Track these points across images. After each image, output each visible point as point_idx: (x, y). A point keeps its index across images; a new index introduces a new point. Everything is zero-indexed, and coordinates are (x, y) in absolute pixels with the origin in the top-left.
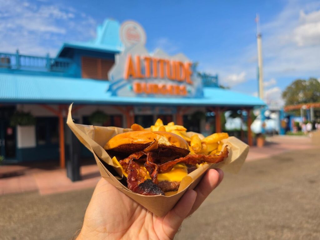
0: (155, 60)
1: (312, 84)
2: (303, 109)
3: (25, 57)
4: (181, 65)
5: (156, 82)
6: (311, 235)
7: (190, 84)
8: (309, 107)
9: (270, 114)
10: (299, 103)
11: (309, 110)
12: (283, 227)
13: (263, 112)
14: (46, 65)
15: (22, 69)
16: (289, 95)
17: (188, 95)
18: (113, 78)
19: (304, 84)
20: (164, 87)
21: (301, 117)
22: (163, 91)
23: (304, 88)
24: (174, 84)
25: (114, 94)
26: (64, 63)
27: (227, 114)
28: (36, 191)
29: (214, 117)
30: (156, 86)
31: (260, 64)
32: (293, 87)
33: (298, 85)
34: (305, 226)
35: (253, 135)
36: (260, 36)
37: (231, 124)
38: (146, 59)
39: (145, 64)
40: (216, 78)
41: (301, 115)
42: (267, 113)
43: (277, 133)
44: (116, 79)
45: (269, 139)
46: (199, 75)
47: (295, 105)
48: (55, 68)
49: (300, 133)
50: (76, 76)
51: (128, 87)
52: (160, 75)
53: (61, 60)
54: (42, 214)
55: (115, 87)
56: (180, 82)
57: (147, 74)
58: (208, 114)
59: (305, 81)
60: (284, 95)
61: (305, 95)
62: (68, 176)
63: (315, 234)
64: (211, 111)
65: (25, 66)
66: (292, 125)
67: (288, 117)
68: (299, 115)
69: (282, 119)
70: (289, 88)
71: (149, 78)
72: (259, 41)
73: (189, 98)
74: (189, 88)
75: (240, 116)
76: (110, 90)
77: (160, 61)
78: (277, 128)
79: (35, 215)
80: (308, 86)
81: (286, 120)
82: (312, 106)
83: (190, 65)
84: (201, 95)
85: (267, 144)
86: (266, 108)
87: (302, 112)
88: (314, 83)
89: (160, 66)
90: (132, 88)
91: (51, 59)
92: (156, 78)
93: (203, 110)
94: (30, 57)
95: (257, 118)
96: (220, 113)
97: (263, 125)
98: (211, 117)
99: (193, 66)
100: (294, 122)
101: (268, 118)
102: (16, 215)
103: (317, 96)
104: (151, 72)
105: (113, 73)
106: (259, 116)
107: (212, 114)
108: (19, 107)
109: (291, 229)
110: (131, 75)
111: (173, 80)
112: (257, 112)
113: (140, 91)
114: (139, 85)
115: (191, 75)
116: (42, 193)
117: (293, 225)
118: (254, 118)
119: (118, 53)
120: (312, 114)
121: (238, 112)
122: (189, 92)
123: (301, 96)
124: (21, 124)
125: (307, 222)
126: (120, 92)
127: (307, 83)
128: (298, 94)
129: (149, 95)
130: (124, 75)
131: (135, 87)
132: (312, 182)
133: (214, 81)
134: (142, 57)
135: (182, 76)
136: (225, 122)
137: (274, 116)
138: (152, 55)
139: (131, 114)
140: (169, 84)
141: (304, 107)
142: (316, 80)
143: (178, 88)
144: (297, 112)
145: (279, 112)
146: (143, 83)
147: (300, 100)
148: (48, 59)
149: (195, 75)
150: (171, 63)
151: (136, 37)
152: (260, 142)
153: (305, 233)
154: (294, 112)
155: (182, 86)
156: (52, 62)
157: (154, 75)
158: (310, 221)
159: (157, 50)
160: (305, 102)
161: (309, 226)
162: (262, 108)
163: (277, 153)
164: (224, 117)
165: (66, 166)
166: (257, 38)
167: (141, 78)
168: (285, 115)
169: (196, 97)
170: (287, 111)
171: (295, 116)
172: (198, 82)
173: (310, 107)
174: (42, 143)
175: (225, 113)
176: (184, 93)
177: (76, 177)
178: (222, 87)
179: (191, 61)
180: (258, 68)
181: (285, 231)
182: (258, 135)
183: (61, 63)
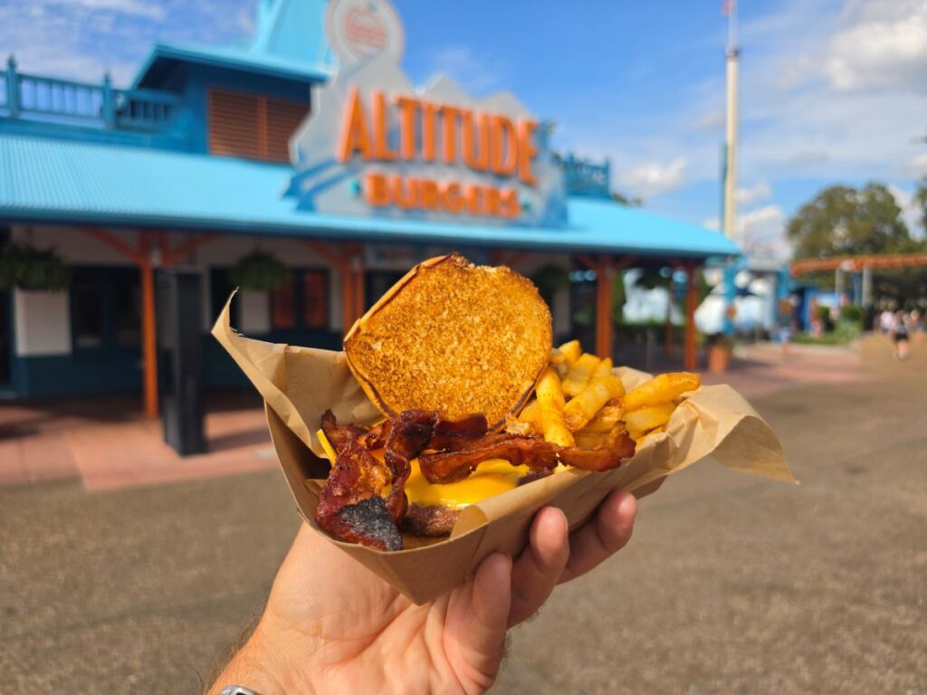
0: (430, 107)
1: (872, 199)
2: (842, 271)
3: (35, 80)
4: (506, 125)
5: (430, 174)
6: (842, 610)
7: (530, 183)
8: (860, 267)
9: (751, 281)
10: (834, 253)
11: (860, 275)
12: (771, 589)
13: (730, 277)
14: (102, 110)
15: (24, 116)
16: (806, 229)
17: (523, 217)
18: (302, 156)
19: (849, 198)
20: (454, 189)
21: (836, 295)
22: (450, 201)
23: (850, 212)
24: (485, 183)
25: (306, 205)
26: (156, 106)
27: (630, 277)
28: (73, 480)
29: (594, 284)
30: (431, 187)
31: (730, 137)
32: (820, 205)
33: (834, 202)
34: (831, 585)
35: (699, 340)
36: (737, 53)
37: (640, 305)
38: (403, 103)
39: (400, 118)
40: (605, 169)
41: (837, 289)
42: (742, 279)
43: (765, 336)
44: (313, 160)
45: (742, 352)
46: (556, 158)
47: (823, 258)
48: (127, 121)
49: (830, 337)
50: (191, 146)
51: (348, 186)
52: (442, 152)
53: (147, 95)
54: (91, 545)
55: (308, 185)
56: (502, 176)
57: (404, 149)
58: (577, 276)
59: (853, 191)
60: (794, 229)
61: (853, 231)
62: (167, 440)
63: (854, 609)
64: (584, 268)
65: (35, 110)
66: (809, 315)
67: (801, 292)
68: (831, 289)
69: (784, 296)
70: (808, 209)
71: (411, 161)
72: (732, 66)
73: (524, 226)
74: (525, 196)
75: (666, 283)
76: (292, 192)
77: (443, 112)
78: (768, 323)
79: (71, 546)
80: (861, 206)
81: (793, 301)
82: (868, 262)
83: (532, 128)
84: (558, 216)
85: (735, 366)
86: (742, 263)
87: (839, 280)
88: (879, 198)
89: (443, 127)
90: (358, 189)
91: (116, 92)
92: (430, 162)
93: (564, 262)
94: (50, 82)
95: (714, 290)
96: (610, 272)
97: (730, 312)
98: (586, 282)
99: (540, 131)
100: (816, 306)
101: (745, 293)
102: (15, 546)
103: (884, 234)
104: (417, 143)
105: (302, 141)
106: (720, 288)
107: (589, 276)
108: (17, 233)
109: (791, 593)
110: (356, 150)
111: (479, 170)
112: (713, 276)
113: (382, 198)
114: (379, 182)
115: (534, 158)
116: (90, 486)
117: (798, 584)
118: (707, 291)
119: (321, 80)
120: (866, 285)
121: (663, 273)
122: (526, 207)
123: (840, 232)
124: (24, 286)
125: (836, 577)
126: (322, 200)
127: (861, 199)
128: (830, 229)
129: (409, 211)
130: (338, 149)
131: (367, 187)
132: (854, 470)
133: (598, 178)
134: (392, 97)
135: (508, 161)
136: (623, 301)
137: (759, 287)
138: (420, 93)
139: (356, 265)
140: (470, 183)
141: (847, 265)
142: (883, 189)
143: (494, 194)
144: (825, 279)
145: (777, 276)
146: (391, 175)
147: (837, 244)
148: (107, 90)
149: (545, 160)
150: (478, 118)
151: (375, 36)
152: (718, 357)
153: (827, 603)
154: (818, 281)
155: (505, 190)
156: (121, 101)
157: (424, 154)
158: (843, 572)
159: (437, 78)
160: (850, 252)
161: (840, 587)
162: (730, 264)
163: (763, 390)
164: (620, 285)
165: (161, 412)
166: (726, 58)
167: (386, 160)
168: (792, 285)
169: (544, 225)
170: (799, 274)
171: (819, 290)
172: (551, 179)
173: (862, 264)
174: (88, 342)
175: (625, 273)
176: (508, 210)
177: (193, 442)
178: (619, 200)
179: (536, 118)
180: (725, 148)
181: (776, 598)
182: (714, 339)
183: (146, 104)
